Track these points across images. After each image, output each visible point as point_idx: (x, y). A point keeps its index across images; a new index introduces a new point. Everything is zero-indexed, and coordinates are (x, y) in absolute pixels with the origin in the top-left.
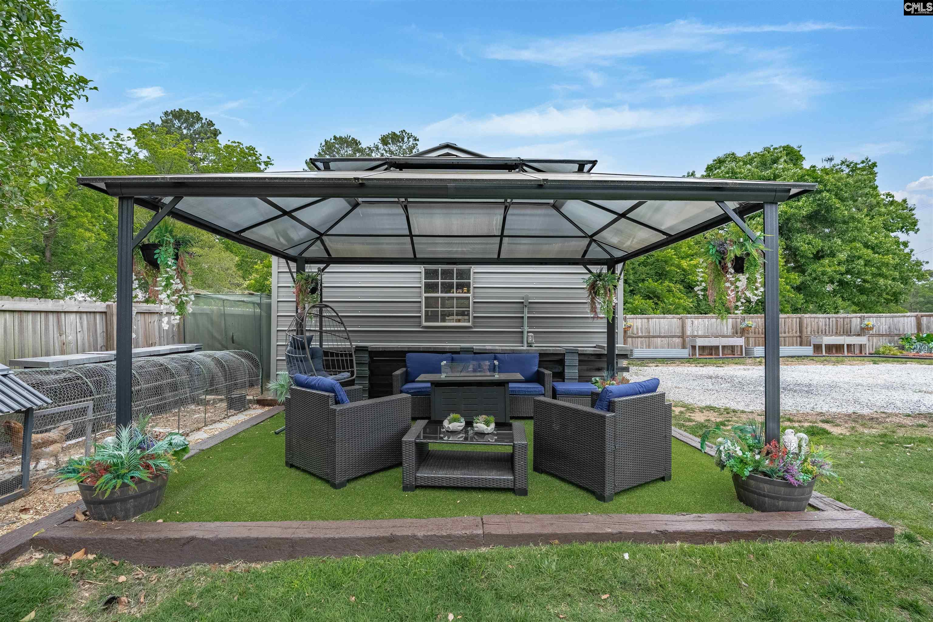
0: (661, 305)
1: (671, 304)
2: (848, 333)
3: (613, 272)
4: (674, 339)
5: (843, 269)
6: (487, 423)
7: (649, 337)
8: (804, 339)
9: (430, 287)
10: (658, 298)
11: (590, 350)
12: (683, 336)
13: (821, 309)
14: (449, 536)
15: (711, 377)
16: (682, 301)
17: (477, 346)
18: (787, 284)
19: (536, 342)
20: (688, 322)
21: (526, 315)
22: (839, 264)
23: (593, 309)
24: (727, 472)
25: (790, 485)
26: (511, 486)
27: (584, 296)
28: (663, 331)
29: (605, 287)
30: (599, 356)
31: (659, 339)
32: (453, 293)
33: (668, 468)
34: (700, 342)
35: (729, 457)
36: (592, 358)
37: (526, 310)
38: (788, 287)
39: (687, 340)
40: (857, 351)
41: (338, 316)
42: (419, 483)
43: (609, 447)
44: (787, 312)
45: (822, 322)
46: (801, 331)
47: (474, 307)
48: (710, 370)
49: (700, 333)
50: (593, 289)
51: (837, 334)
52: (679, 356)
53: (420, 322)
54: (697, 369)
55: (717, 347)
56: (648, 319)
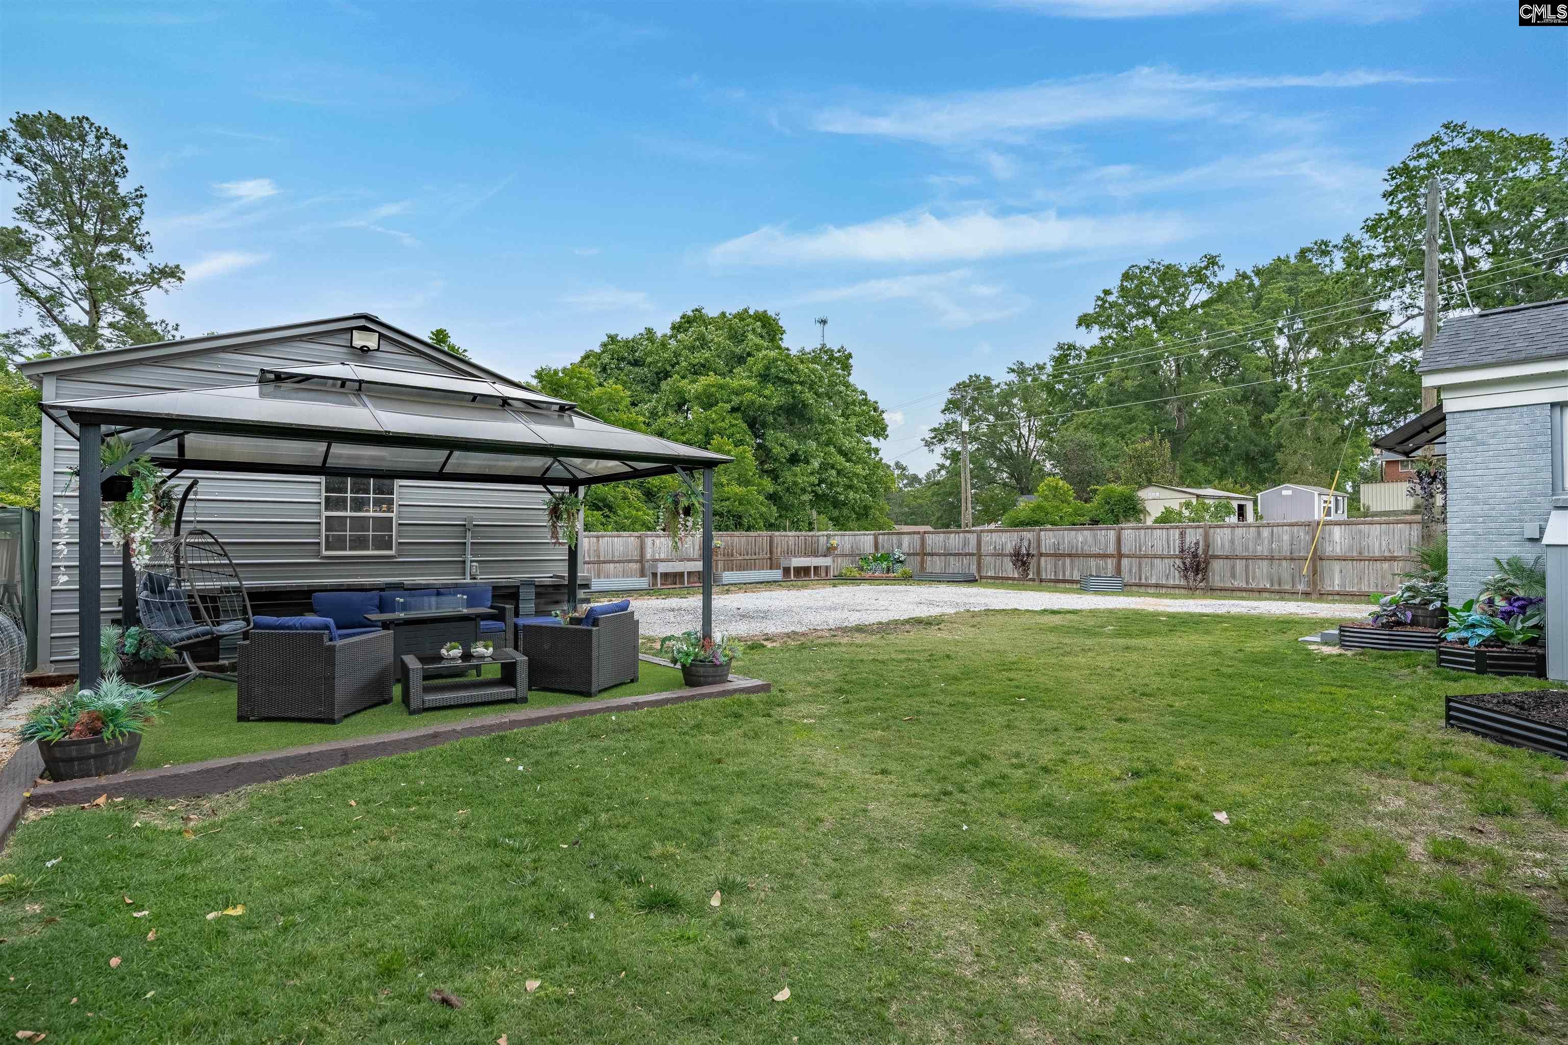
0: (614, 518)
1: (626, 518)
2: (815, 553)
3: (576, 496)
4: (631, 565)
5: (814, 479)
6: (486, 647)
7: (599, 562)
8: (774, 562)
9: (330, 504)
10: (610, 508)
11: (548, 581)
12: (641, 560)
13: (796, 526)
14: (483, 726)
15: (673, 610)
16: (640, 513)
17: (408, 580)
18: (759, 493)
19: (481, 574)
20: (649, 541)
21: (469, 540)
22: (812, 473)
23: (554, 535)
24: (678, 666)
25: (716, 665)
26: (513, 696)
27: (544, 519)
28: (617, 554)
29: (567, 510)
30: (557, 587)
31: (612, 565)
32: (368, 511)
33: (636, 672)
34: (662, 568)
35: (679, 652)
36: (551, 590)
37: (469, 534)
38: (761, 498)
39: (647, 565)
40: (823, 574)
41: (217, 543)
42: (427, 705)
43: (595, 654)
44: (760, 529)
45: (791, 541)
46: (771, 553)
47: (399, 531)
48: (674, 602)
49: (662, 556)
50: (555, 513)
51: (806, 555)
52: (637, 587)
53: (319, 551)
54: (659, 601)
55: (682, 574)
56: (598, 537)
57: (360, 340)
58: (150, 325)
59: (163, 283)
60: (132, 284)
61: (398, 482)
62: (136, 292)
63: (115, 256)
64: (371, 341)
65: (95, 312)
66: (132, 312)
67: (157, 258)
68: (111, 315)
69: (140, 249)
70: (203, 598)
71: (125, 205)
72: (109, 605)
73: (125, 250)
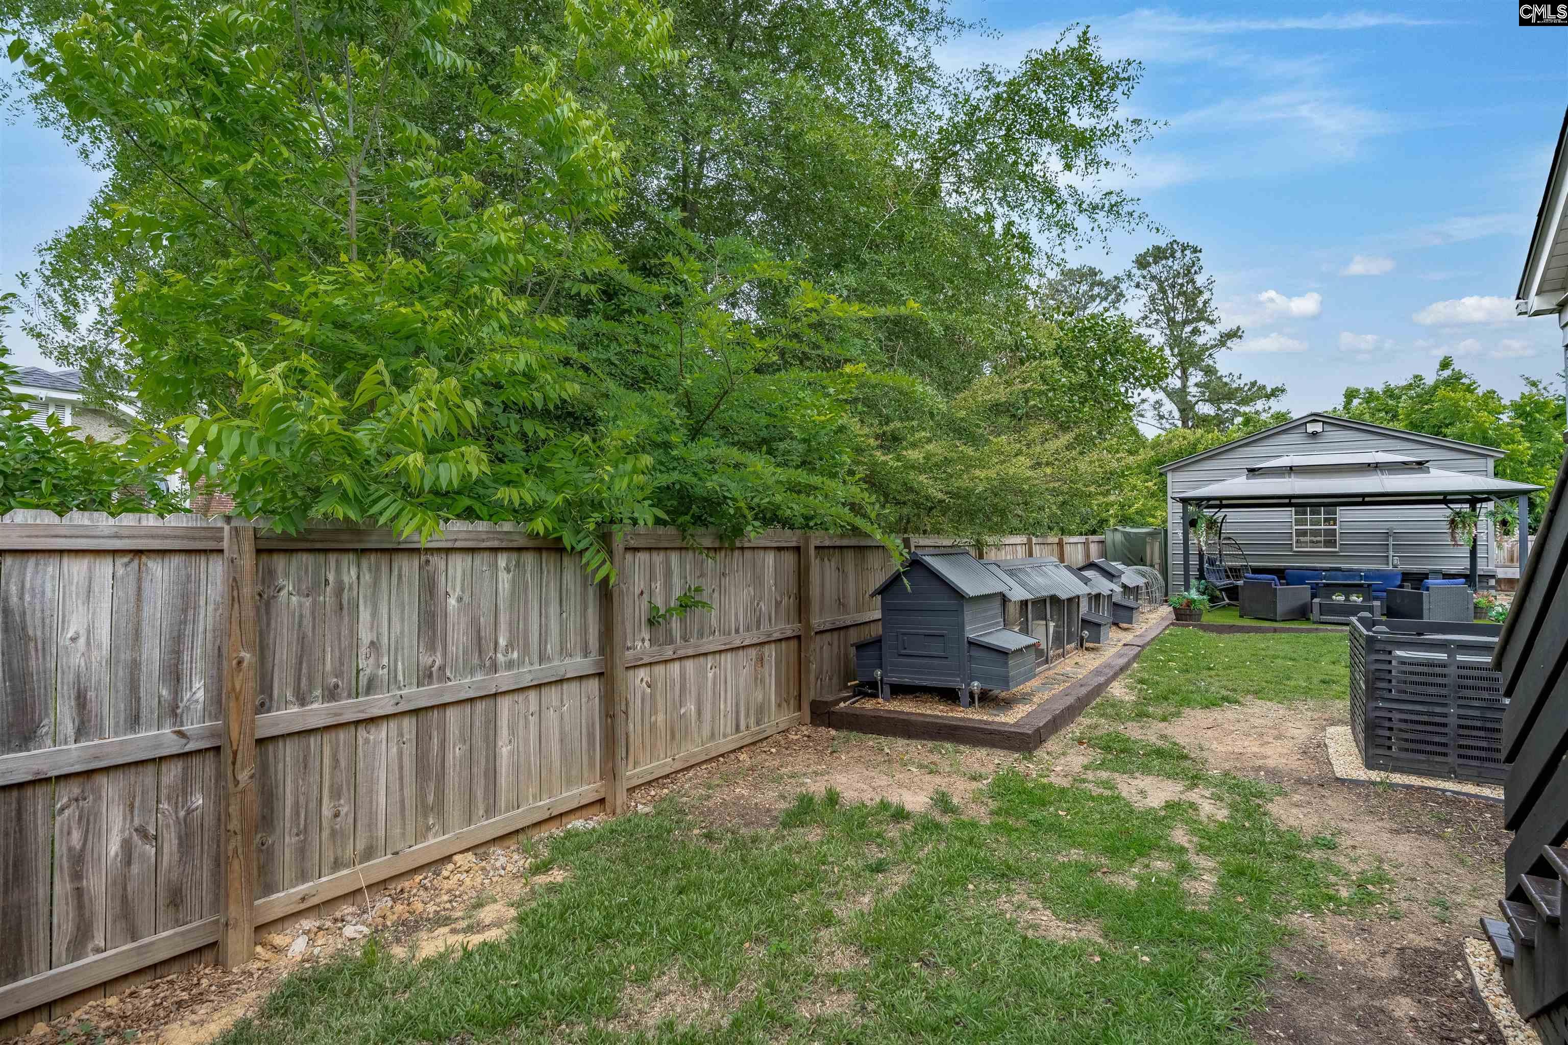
9: (1298, 522)
17: (1345, 566)
19: (1401, 564)
21: (1391, 542)
23: (1454, 538)
29: (1463, 522)
32: (1321, 525)
41: (1236, 543)
42: (1322, 620)
43: (1426, 607)
47: (1340, 537)
50: (1454, 523)
53: (1293, 548)
57: (1311, 428)
58: (1220, 378)
59: (1229, 343)
60: (1207, 349)
61: (1338, 508)
62: (1210, 355)
63: (1195, 331)
64: (1318, 427)
65: (1185, 377)
66: (1209, 371)
67: (1224, 326)
68: (1195, 376)
69: (1212, 322)
70: (1231, 569)
71: (1201, 292)
72: (1194, 572)
73: (1201, 325)
